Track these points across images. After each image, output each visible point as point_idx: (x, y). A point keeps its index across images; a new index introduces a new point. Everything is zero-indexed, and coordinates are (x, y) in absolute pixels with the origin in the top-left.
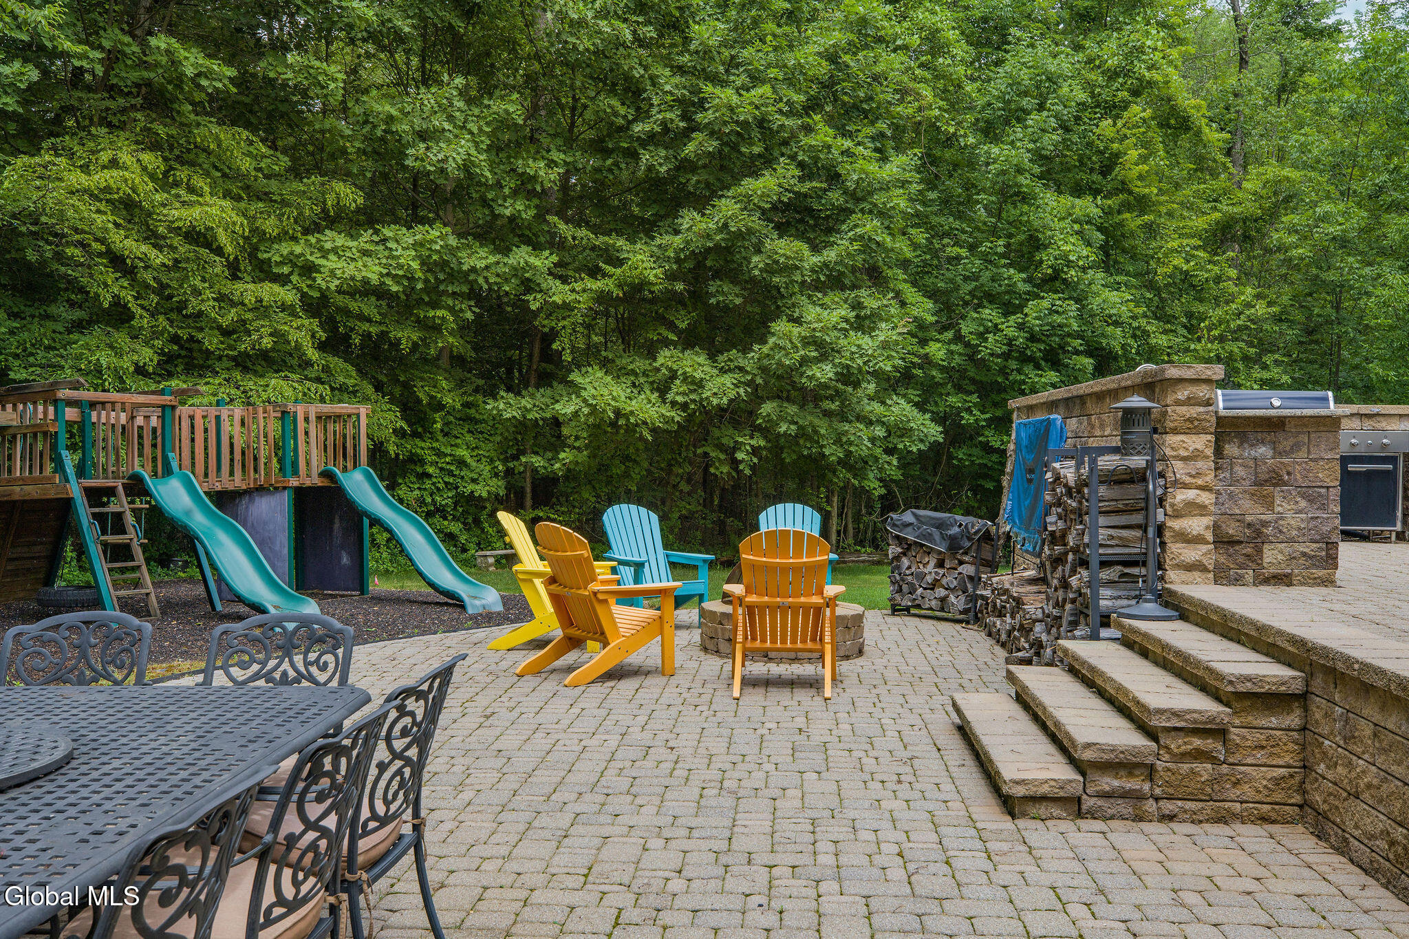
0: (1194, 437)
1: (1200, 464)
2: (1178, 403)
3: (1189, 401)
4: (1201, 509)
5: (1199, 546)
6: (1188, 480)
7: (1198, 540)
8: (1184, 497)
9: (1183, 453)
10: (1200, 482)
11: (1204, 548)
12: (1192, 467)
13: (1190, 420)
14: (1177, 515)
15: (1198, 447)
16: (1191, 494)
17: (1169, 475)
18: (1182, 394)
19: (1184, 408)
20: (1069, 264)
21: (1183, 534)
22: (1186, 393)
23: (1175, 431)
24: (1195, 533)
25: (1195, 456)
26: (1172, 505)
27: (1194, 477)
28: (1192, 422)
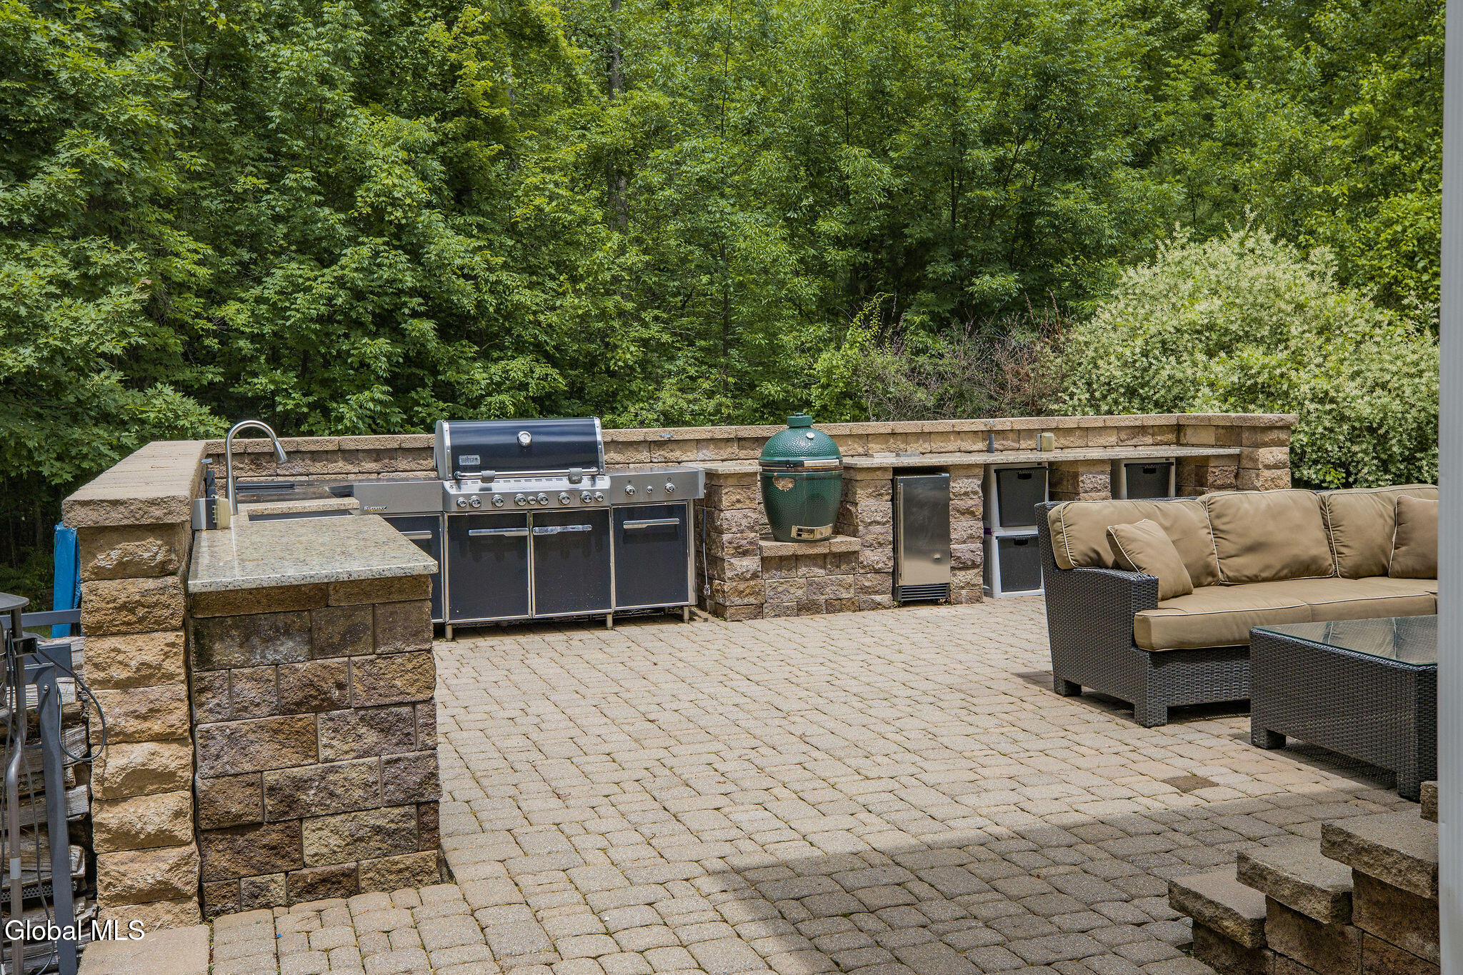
0: (141, 640)
1: (156, 691)
2: (101, 574)
3: (124, 570)
4: (159, 780)
5: (162, 853)
6: (132, 725)
7: (162, 840)
8: (122, 762)
9: (120, 674)
10: (157, 726)
11: (173, 854)
12: (139, 699)
13: (128, 607)
14: (113, 798)
15: (148, 658)
16: (137, 754)
17: (93, 718)
18: (107, 558)
19: (116, 584)
20: (395, 203)
21: (128, 833)
22: (115, 554)
23: (98, 631)
24: (150, 829)
25: (144, 676)
26: (101, 780)
27: (144, 718)
28: (132, 611)
